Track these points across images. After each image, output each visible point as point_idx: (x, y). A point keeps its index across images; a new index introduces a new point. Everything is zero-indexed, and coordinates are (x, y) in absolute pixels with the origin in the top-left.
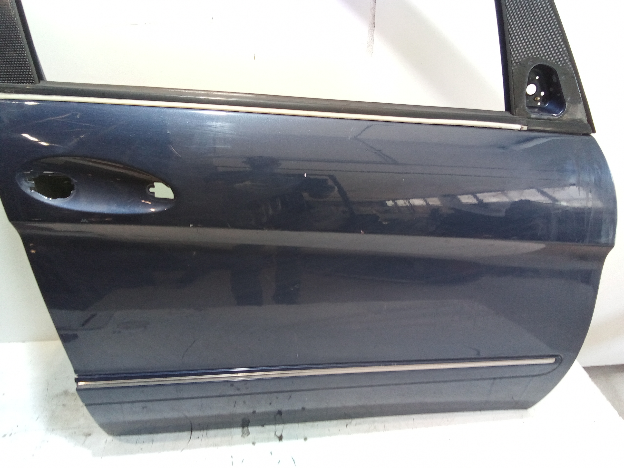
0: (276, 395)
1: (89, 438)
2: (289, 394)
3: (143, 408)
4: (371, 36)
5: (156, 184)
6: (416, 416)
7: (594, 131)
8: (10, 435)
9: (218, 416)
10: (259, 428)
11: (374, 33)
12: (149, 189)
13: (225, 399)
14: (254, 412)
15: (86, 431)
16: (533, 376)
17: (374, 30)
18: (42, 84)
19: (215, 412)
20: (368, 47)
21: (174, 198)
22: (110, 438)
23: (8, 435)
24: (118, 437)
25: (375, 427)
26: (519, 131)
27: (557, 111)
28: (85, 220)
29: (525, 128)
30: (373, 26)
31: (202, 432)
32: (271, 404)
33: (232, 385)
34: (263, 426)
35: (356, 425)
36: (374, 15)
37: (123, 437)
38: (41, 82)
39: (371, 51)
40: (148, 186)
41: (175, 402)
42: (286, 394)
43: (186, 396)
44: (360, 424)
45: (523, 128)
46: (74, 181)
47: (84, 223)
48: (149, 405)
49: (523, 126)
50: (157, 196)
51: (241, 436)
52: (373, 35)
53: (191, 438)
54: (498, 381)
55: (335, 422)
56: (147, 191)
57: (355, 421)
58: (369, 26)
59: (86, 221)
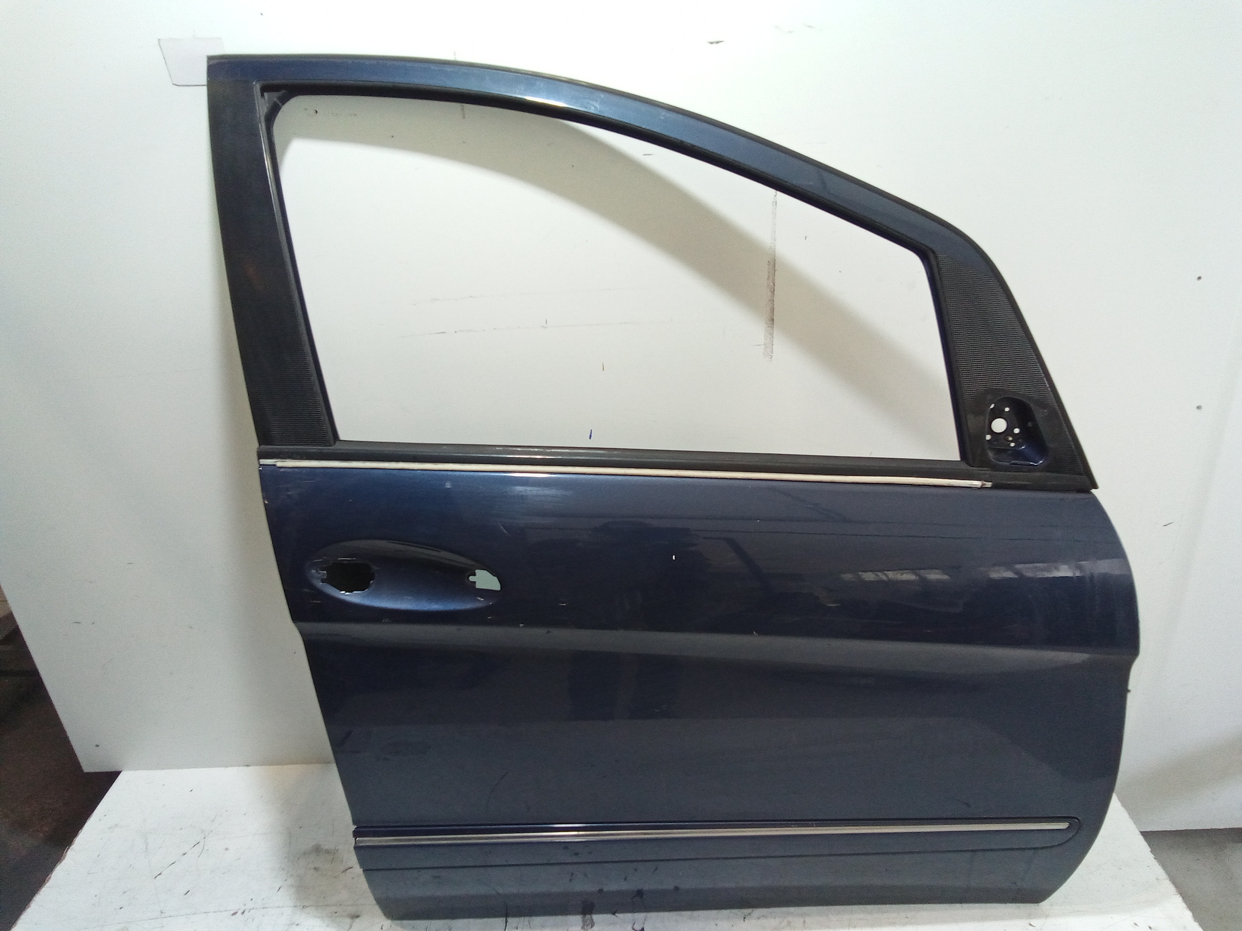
0: (635, 865)
1: (357, 921)
2: (654, 864)
4: (768, 335)
5: (477, 571)
6: (856, 908)
7: (1095, 486)
8: (243, 913)
9: (545, 895)
10: (608, 917)
11: (774, 331)
12: (469, 577)
13: (556, 869)
14: (601, 891)
15: (352, 910)
16: (1037, 848)
17: (773, 328)
18: (337, 446)
19: (542, 888)
20: (765, 349)
21: (501, 589)
22: (387, 923)
23: (240, 912)
24: (398, 922)
25: (789, 923)
26: (980, 488)
27: (1037, 458)
28: (387, 620)
29: (989, 484)
30: (772, 322)
31: (522, 919)
32: (626, 879)
33: (566, 848)
34: (614, 914)
35: (759, 918)
36: (772, 309)
37: (405, 922)
38: (337, 443)
39: (770, 354)
40: (468, 574)
41: (482, 870)
42: (651, 864)
43: (498, 861)
44: (765, 917)
45: (985, 484)
46: (375, 568)
47: (385, 623)
48: (443, 873)
49: (985, 483)
50: (478, 586)
51: (580, 929)
52: (772, 334)
53: (507, 926)
54: (980, 854)
55: (726, 912)
56: (466, 580)
57: (758, 912)
58: (766, 323)
59: (389, 621)
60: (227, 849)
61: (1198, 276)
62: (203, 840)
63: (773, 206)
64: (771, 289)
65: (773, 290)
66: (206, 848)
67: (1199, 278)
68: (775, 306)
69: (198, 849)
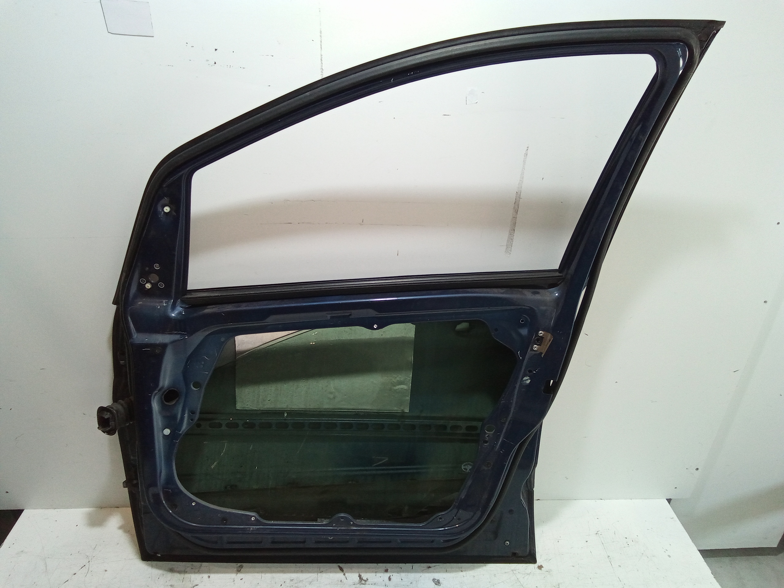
4: (510, 239)
20: (506, 248)
30: (513, 231)
39: (509, 252)
52: (512, 239)
60: (106, 571)
61: (778, 222)
62: (88, 563)
63: (525, 156)
64: (516, 210)
65: (517, 211)
66: (90, 569)
67: (778, 223)
68: (517, 222)
69: (85, 570)
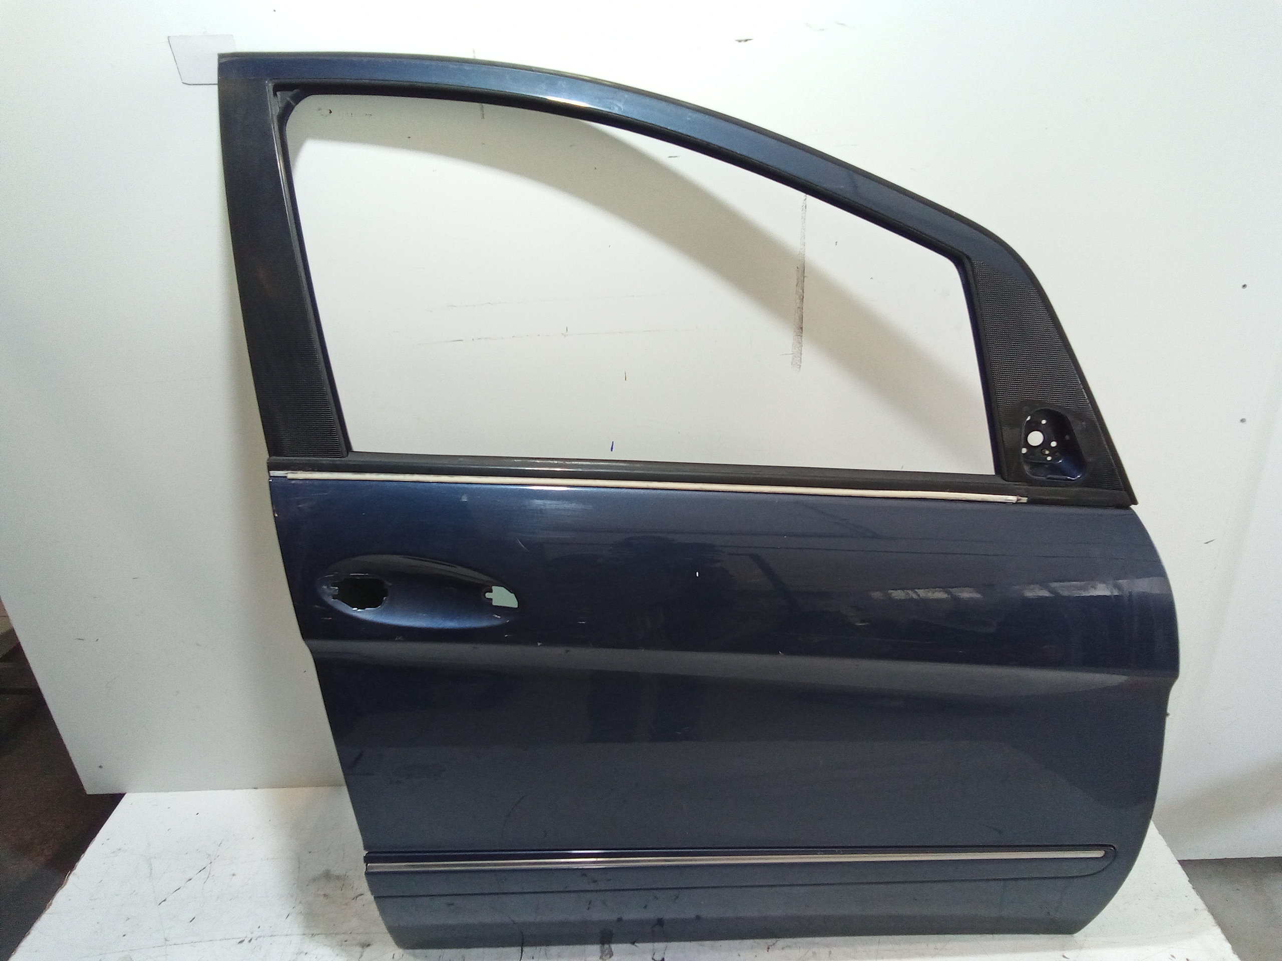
0: (655, 893)
1: (368, 950)
2: (676, 892)
3: (449, 905)
4: (796, 343)
5: (494, 588)
6: (884, 938)
7: (1135, 502)
8: (250, 941)
9: (562, 924)
10: (627, 947)
11: (803, 340)
12: (485, 594)
13: (574, 896)
14: (620, 920)
15: (362, 938)
16: (1073, 877)
17: (801, 336)
18: (350, 458)
19: (559, 917)
20: (793, 359)
21: (519, 606)
22: (399, 952)
23: (247, 940)
24: (411, 951)
25: (814, 954)
26: (1015, 504)
27: (1075, 473)
28: (400, 637)
29: (1024, 500)
30: (800, 331)
31: (539, 948)
32: (645, 907)
33: (584, 875)
34: (633, 943)
35: (783, 948)
36: (801, 317)
37: (417, 951)
38: (350, 454)
39: (799, 364)
40: (484, 590)
41: (496, 898)
42: (671, 892)
43: (515, 889)
44: (790, 947)
45: (1020, 500)
46: (388, 584)
47: (399, 641)
48: (458, 901)
49: (1020, 498)
50: (494, 603)
51: (599, 958)
52: (800, 343)
53: (523, 958)
54: (1013, 882)
55: (749, 942)
56: (482, 597)
57: (782, 942)
58: (794, 332)
59: (402, 639)
60: (234, 875)
61: (1243, 284)
62: (209, 865)
63: (803, 210)
65: (802, 297)
66: (212, 874)
67: (1245, 286)
68: (804, 314)
69: (204, 874)
